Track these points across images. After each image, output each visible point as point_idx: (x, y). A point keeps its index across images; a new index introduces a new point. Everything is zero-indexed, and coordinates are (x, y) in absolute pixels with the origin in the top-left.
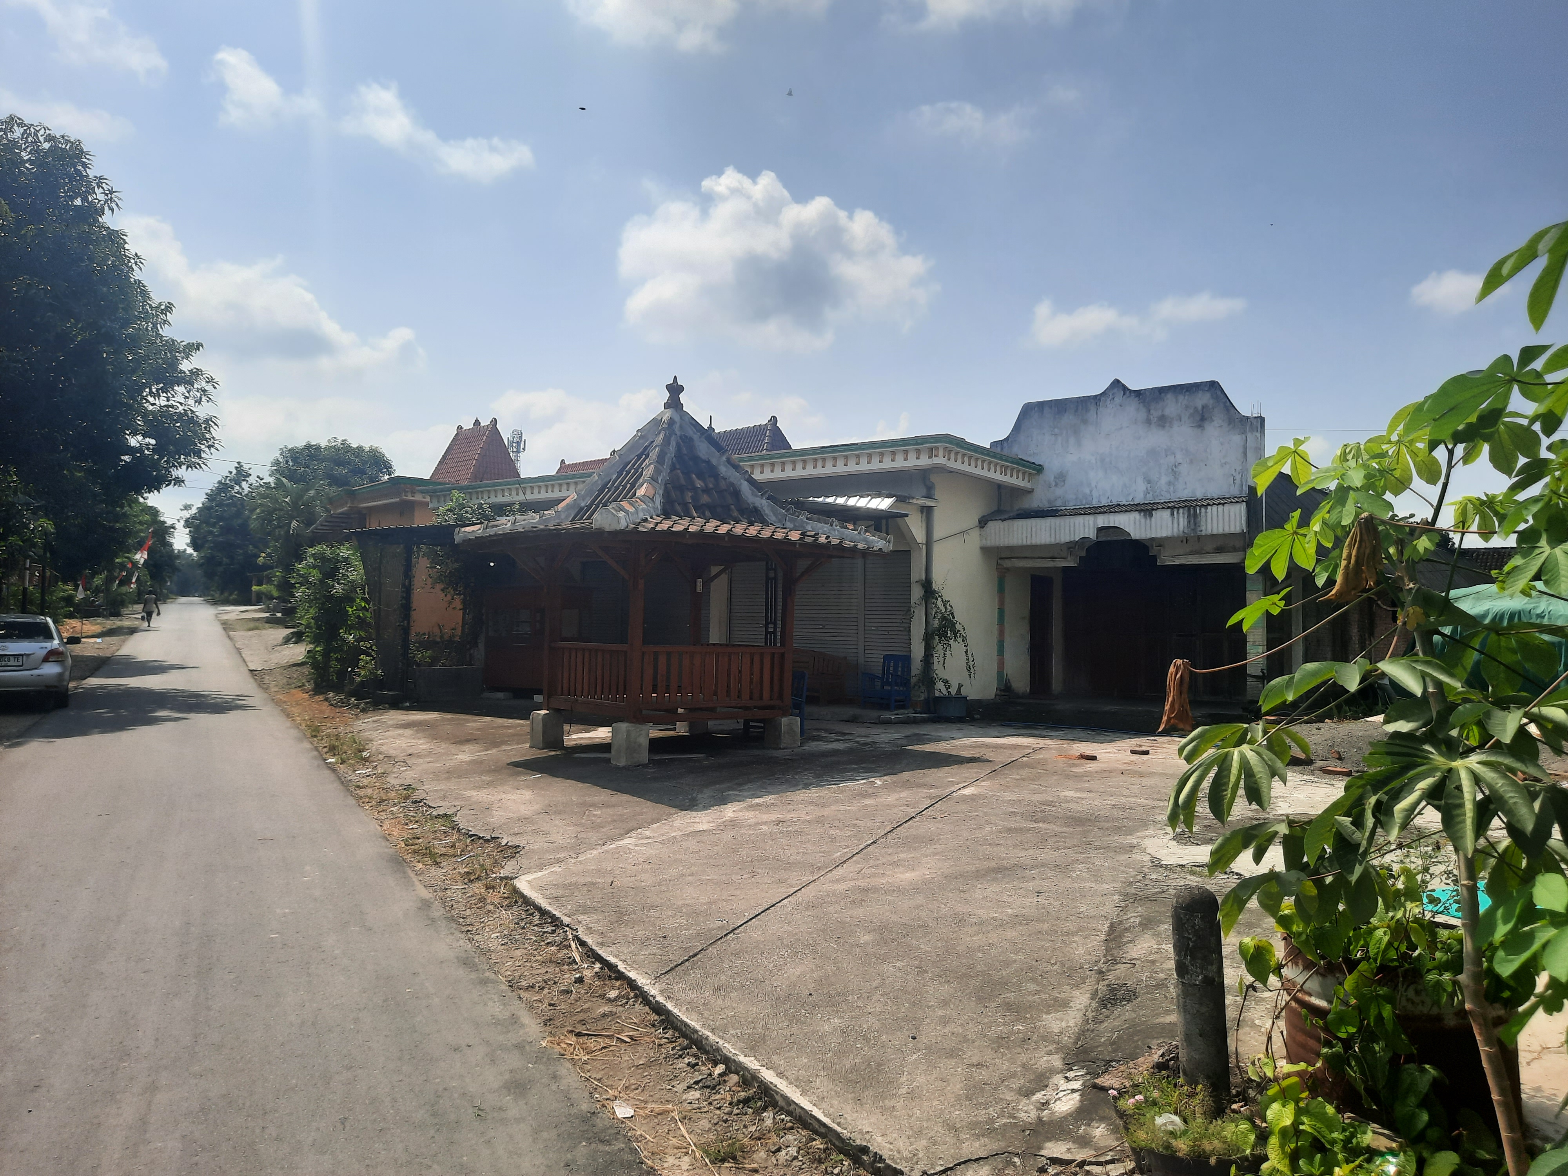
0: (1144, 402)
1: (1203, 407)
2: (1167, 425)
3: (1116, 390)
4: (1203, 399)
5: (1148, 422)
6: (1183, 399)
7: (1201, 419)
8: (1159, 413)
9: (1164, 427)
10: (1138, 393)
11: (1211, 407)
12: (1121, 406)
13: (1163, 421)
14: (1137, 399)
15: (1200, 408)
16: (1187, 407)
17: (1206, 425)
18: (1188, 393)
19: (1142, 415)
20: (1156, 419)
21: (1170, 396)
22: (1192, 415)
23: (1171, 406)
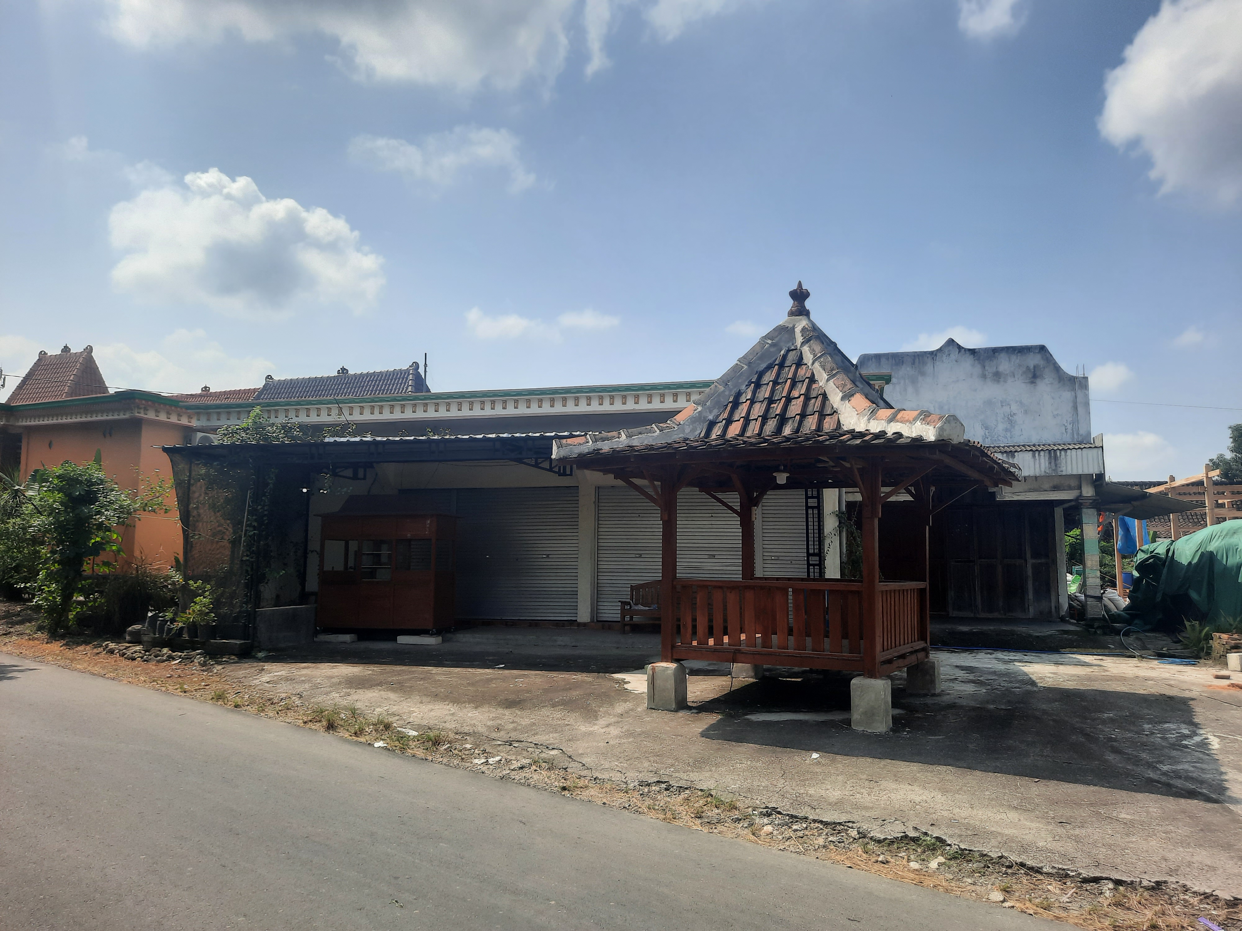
0: (978, 359)
1: (1035, 367)
2: (1002, 380)
3: (951, 348)
4: (1033, 360)
5: (984, 377)
6: (1016, 359)
7: (1034, 376)
8: (994, 370)
9: (998, 382)
10: (973, 352)
11: (1041, 366)
12: (956, 361)
13: (997, 376)
14: (972, 356)
15: (1032, 367)
16: (1020, 366)
17: (1038, 381)
18: (1019, 354)
19: (978, 369)
20: (991, 375)
21: (1003, 356)
22: (1024, 373)
23: (1004, 364)
